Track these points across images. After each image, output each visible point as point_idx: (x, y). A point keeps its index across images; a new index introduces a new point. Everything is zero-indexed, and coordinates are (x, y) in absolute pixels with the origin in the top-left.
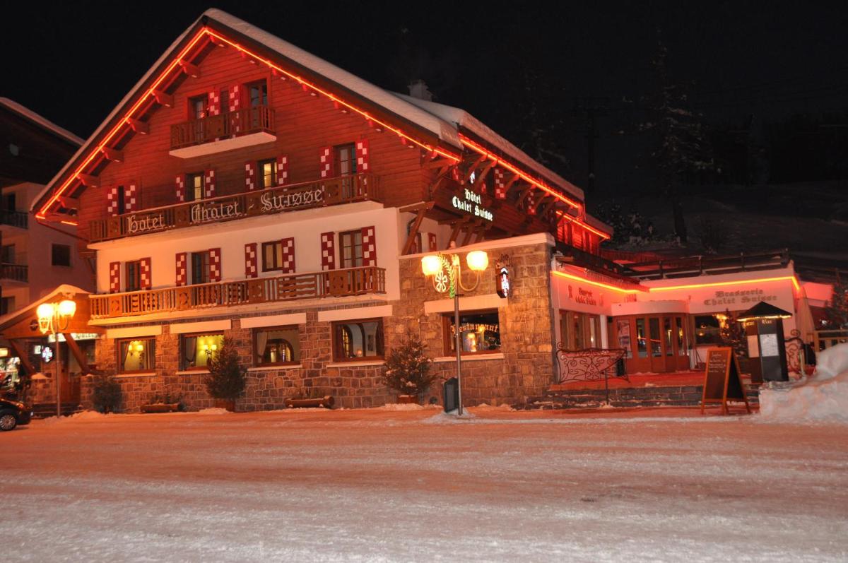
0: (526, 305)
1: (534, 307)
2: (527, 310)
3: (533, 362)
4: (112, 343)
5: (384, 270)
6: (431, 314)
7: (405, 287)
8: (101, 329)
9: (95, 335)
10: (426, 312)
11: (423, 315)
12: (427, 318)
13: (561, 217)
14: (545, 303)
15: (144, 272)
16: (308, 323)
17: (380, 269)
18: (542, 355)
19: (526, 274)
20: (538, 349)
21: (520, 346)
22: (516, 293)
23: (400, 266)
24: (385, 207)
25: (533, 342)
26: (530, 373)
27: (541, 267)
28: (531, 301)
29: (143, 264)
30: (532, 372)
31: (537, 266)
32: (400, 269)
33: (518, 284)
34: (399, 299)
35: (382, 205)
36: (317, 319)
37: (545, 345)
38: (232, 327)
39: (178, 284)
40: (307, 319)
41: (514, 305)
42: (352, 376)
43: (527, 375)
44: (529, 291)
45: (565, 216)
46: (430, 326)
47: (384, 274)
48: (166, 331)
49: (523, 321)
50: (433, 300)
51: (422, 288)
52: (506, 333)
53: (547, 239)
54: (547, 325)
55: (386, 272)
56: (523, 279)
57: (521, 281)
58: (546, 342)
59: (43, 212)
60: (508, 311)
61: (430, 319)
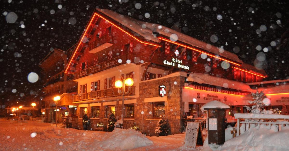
0: (173, 101)
1: (175, 101)
3: (174, 123)
4: (79, 109)
5: (135, 87)
6: (146, 103)
7: (140, 93)
8: (77, 104)
9: (76, 106)
12: (145, 104)
14: (179, 100)
15: (86, 88)
16: (117, 105)
17: (134, 87)
18: (177, 120)
19: (173, 88)
20: (176, 118)
21: (170, 116)
22: (170, 95)
23: (139, 85)
26: (173, 127)
27: (178, 85)
28: (175, 99)
29: (85, 86)
30: (174, 127)
32: (139, 87)
33: (171, 92)
34: (138, 97)
35: (135, 64)
36: (119, 103)
38: (101, 105)
39: (91, 91)
40: (117, 103)
41: (169, 100)
42: (126, 123)
43: (172, 128)
44: (174, 95)
45: (234, 68)
46: (146, 107)
47: (135, 88)
48: (89, 106)
49: (172, 107)
50: (147, 98)
51: (144, 93)
52: (166, 111)
53: (180, 74)
54: (179, 109)
55: (136, 88)
56: (172, 90)
58: (178, 115)
59: (66, 71)
60: (167, 102)
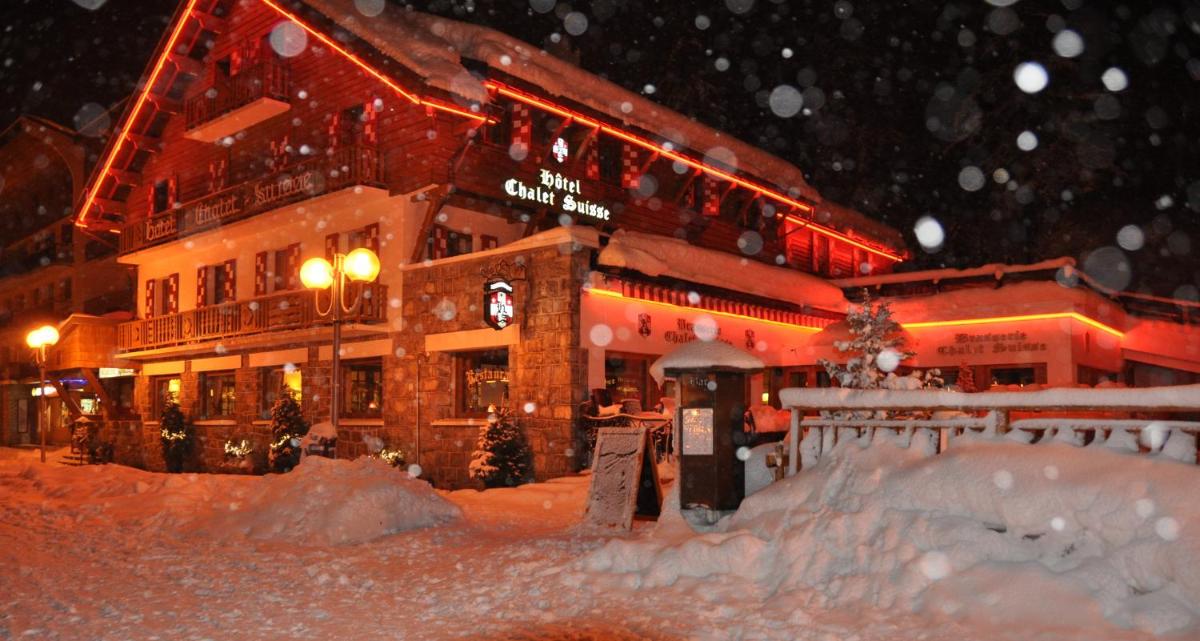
0: (542, 344)
1: (550, 346)
2: (542, 350)
3: (546, 433)
4: (147, 381)
5: (387, 286)
6: (432, 353)
8: (137, 363)
9: (132, 370)
10: (427, 350)
11: (423, 354)
12: (427, 359)
13: (783, 219)
14: (567, 340)
15: (172, 293)
16: (309, 361)
17: (382, 286)
18: (558, 423)
19: (544, 292)
20: (553, 411)
22: (531, 323)
24: (391, 195)
25: (548, 400)
26: (542, 450)
27: (564, 281)
28: (549, 336)
29: (172, 282)
30: (546, 451)
31: (559, 280)
32: (404, 285)
33: (534, 309)
34: (401, 330)
35: (386, 193)
36: (320, 354)
37: (563, 408)
38: (242, 365)
39: (198, 305)
40: (309, 356)
41: (527, 342)
42: (348, 438)
43: (538, 453)
44: (547, 321)
45: (788, 218)
46: (431, 370)
47: (385, 293)
48: (188, 368)
49: (538, 368)
50: (436, 332)
51: (426, 314)
52: (516, 387)
53: (572, 235)
54: (566, 376)
55: (388, 290)
56: (541, 301)
57: (538, 304)
58: (564, 404)
59: (82, 219)
60: (520, 351)
61: (431, 361)
